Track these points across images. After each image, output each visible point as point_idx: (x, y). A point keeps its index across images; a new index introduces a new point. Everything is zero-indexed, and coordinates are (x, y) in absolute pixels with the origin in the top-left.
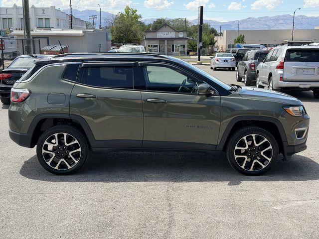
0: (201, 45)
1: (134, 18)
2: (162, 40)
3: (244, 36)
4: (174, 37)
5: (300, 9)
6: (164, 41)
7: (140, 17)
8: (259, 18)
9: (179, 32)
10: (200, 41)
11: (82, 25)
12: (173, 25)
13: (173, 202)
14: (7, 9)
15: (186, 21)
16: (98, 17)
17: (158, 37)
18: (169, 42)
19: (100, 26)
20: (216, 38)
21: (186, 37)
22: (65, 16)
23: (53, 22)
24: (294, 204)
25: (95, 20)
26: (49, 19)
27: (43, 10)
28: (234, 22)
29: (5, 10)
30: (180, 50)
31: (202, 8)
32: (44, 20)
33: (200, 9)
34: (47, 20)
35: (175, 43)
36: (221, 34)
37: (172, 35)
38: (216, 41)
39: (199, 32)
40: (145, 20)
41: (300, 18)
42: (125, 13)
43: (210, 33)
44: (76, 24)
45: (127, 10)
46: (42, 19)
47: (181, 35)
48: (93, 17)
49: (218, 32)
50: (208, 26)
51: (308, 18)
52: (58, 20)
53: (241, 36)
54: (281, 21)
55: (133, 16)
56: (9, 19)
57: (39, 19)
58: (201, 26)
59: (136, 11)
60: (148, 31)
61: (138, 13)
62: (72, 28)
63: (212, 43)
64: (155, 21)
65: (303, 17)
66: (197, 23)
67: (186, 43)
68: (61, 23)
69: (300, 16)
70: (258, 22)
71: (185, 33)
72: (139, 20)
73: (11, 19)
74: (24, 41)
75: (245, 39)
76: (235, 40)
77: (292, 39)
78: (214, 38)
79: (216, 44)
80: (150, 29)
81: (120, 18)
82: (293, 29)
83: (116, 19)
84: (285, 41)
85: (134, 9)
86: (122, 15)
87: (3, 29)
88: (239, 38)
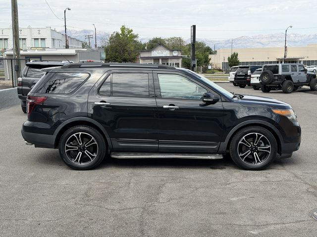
2: (156, 59)
3: (237, 54)
4: (169, 55)
5: (291, 27)
6: (159, 59)
7: (136, 36)
8: (253, 36)
9: (173, 51)
10: (194, 59)
11: (78, 45)
12: (168, 44)
14: (3, 30)
15: (180, 40)
16: (94, 37)
17: (152, 56)
18: (164, 60)
19: (96, 45)
20: (210, 56)
21: (180, 55)
23: (49, 42)
25: (91, 40)
26: (45, 39)
27: (39, 30)
28: (229, 40)
29: (1, 30)
31: (194, 27)
32: (40, 40)
33: (192, 28)
34: (43, 41)
35: (170, 62)
37: (166, 53)
38: (210, 59)
39: (191, 51)
40: (141, 39)
41: (292, 35)
42: (120, 32)
43: (205, 51)
44: (72, 44)
45: (123, 29)
46: (38, 39)
47: (175, 54)
48: (89, 37)
49: (214, 50)
50: (203, 44)
51: (301, 36)
52: (53, 39)
53: (235, 53)
54: (274, 39)
56: (5, 39)
57: (35, 39)
58: (194, 45)
59: (132, 30)
60: (143, 50)
61: (134, 33)
62: (67, 47)
63: (207, 61)
66: (190, 42)
67: (180, 61)
68: (57, 43)
70: (252, 41)
71: (180, 53)
72: (135, 40)
73: (7, 39)
74: (13, 61)
75: (238, 57)
76: (229, 58)
77: (285, 57)
78: (208, 56)
79: (211, 62)
80: (146, 48)
81: (115, 37)
82: (286, 47)
83: (111, 39)
84: (279, 59)
85: (130, 29)
86: (117, 35)
88: (233, 56)
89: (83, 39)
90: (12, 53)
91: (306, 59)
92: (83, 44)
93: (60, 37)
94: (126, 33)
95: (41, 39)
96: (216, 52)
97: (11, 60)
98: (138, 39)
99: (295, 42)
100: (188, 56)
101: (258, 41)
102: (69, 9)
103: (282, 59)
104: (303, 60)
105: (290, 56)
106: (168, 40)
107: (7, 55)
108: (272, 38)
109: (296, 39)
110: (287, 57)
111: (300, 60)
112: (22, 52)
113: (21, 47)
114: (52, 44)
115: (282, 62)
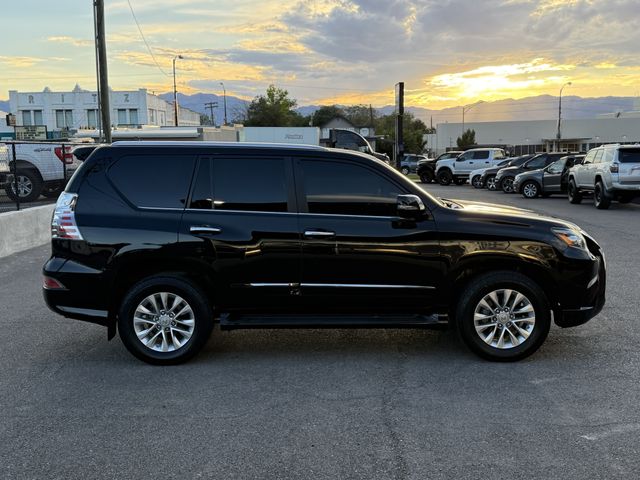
0: (402, 149)
1: (283, 105)
3: (474, 133)
7: (292, 104)
8: (497, 101)
9: (360, 128)
10: (400, 143)
11: (193, 119)
12: (350, 116)
13: (396, 430)
14: (63, 95)
15: (371, 110)
16: (221, 105)
19: (225, 120)
20: (425, 137)
21: (372, 136)
22: (164, 104)
23: (143, 116)
24: (619, 430)
25: (214, 109)
26: (136, 110)
27: (127, 95)
29: (60, 96)
31: (402, 85)
32: (128, 111)
33: (398, 87)
34: (134, 113)
36: (433, 131)
38: (426, 142)
39: (396, 128)
40: (301, 108)
42: (267, 97)
43: (416, 129)
44: (182, 117)
45: (271, 94)
46: (125, 110)
47: (365, 133)
48: (212, 106)
49: (428, 126)
50: (409, 117)
51: (582, 100)
52: (152, 111)
53: (469, 131)
55: (281, 102)
56: (67, 111)
57: (119, 110)
58: (401, 117)
59: (286, 93)
61: (288, 97)
63: (420, 146)
64: (319, 109)
65: (574, 99)
68: (158, 116)
71: (372, 130)
72: (291, 109)
73: (70, 110)
75: (476, 137)
76: (459, 139)
77: (559, 136)
78: (421, 136)
79: (426, 147)
80: (311, 122)
81: (258, 105)
82: (560, 119)
83: (252, 108)
84: (546, 141)
85: (284, 90)
86: (262, 101)
87: (56, 129)
88: (465, 136)
89: (201, 109)
91: (594, 141)
92: (201, 118)
94: (277, 97)
95: (131, 110)
98: (296, 109)
99: (572, 110)
100: (386, 137)
101: (507, 108)
102: (180, 57)
103: (553, 141)
104: (589, 142)
105: (566, 135)
106: (349, 109)
110: (562, 138)
111: (585, 142)
114: (149, 119)
115: (552, 146)
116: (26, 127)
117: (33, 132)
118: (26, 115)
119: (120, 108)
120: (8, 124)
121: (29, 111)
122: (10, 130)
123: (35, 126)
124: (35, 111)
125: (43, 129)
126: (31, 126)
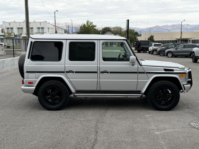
1: (91, 27)
3: (153, 36)
5: (185, 20)
7: (95, 26)
8: (162, 26)
9: (116, 34)
11: (62, 31)
15: (120, 29)
19: (72, 31)
20: (138, 37)
23: (46, 30)
25: (69, 28)
26: (43, 28)
27: (40, 23)
28: (148, 28)
29: (19, 23)
30: (117, 44)
31: (128, 20)
32: (41, 28)
33: (127, 21)
34: (43, 29)
38: (137, 39)
39: (127, 34)
40: (98, 28)
41: (186, 25)
42: (86, 24)
43: (134, 35)
44: (59, 31)
46: (40, 28)
50: (133, 31)
51: (191, 26)
52: (48, 28)
53: (152, 36)
54: (175, 27)
55: (91, 26)
56: (21, 28)
57: (38, 28)
58: (128, 31)
59: (92, 23)
61: (93, 24)
62: (56, 32)
64: (104, 28)
65: (188, 25)
66: (125, 29)
68: (50, 30)
69: (186, 24)
72: (94, 28)
74: (26, 40)
75: (154, 38)
76: (148, 38)
77: (181, 38)
78: (136, 37)
80: (101, 33)
81: (83, 27)
82: (181, 32)
83: (81, 27)
84: (177, 39)
86: (84, 25)
87: (18, 34)
88: (150, 37)
89: (65, 28)
90: (25, 35)
91: (193, 39)
92: (65, 31)
93: (52, 27)
94: (89, 24)
95: (42, 28)
96: (141, 35)
97: (25, 40)
98: (96, 28)
99: (187, 29)
101: (166, 28)
102: (57, 11)
103: (179, 39)
104: (192, 39)
105: (184, 37)
106: (113, 28)
107: (23, 37)
108: (173, 27)
109: (188, 27)
110: (182, 38)
111: (190, 39)
112: (31, 36)
113: (30, 32)
114: (48, 31)
115: (179, 41)
116: (8, 33)
117: (10, 35)
118: (8, 29)
119: (38, 27)
120: (2, 32)
121: (9, 28)
122: (3, 34)
123: (11, 33)
124: (11, 28)
125: (13, 34)
126: (10, 33)
